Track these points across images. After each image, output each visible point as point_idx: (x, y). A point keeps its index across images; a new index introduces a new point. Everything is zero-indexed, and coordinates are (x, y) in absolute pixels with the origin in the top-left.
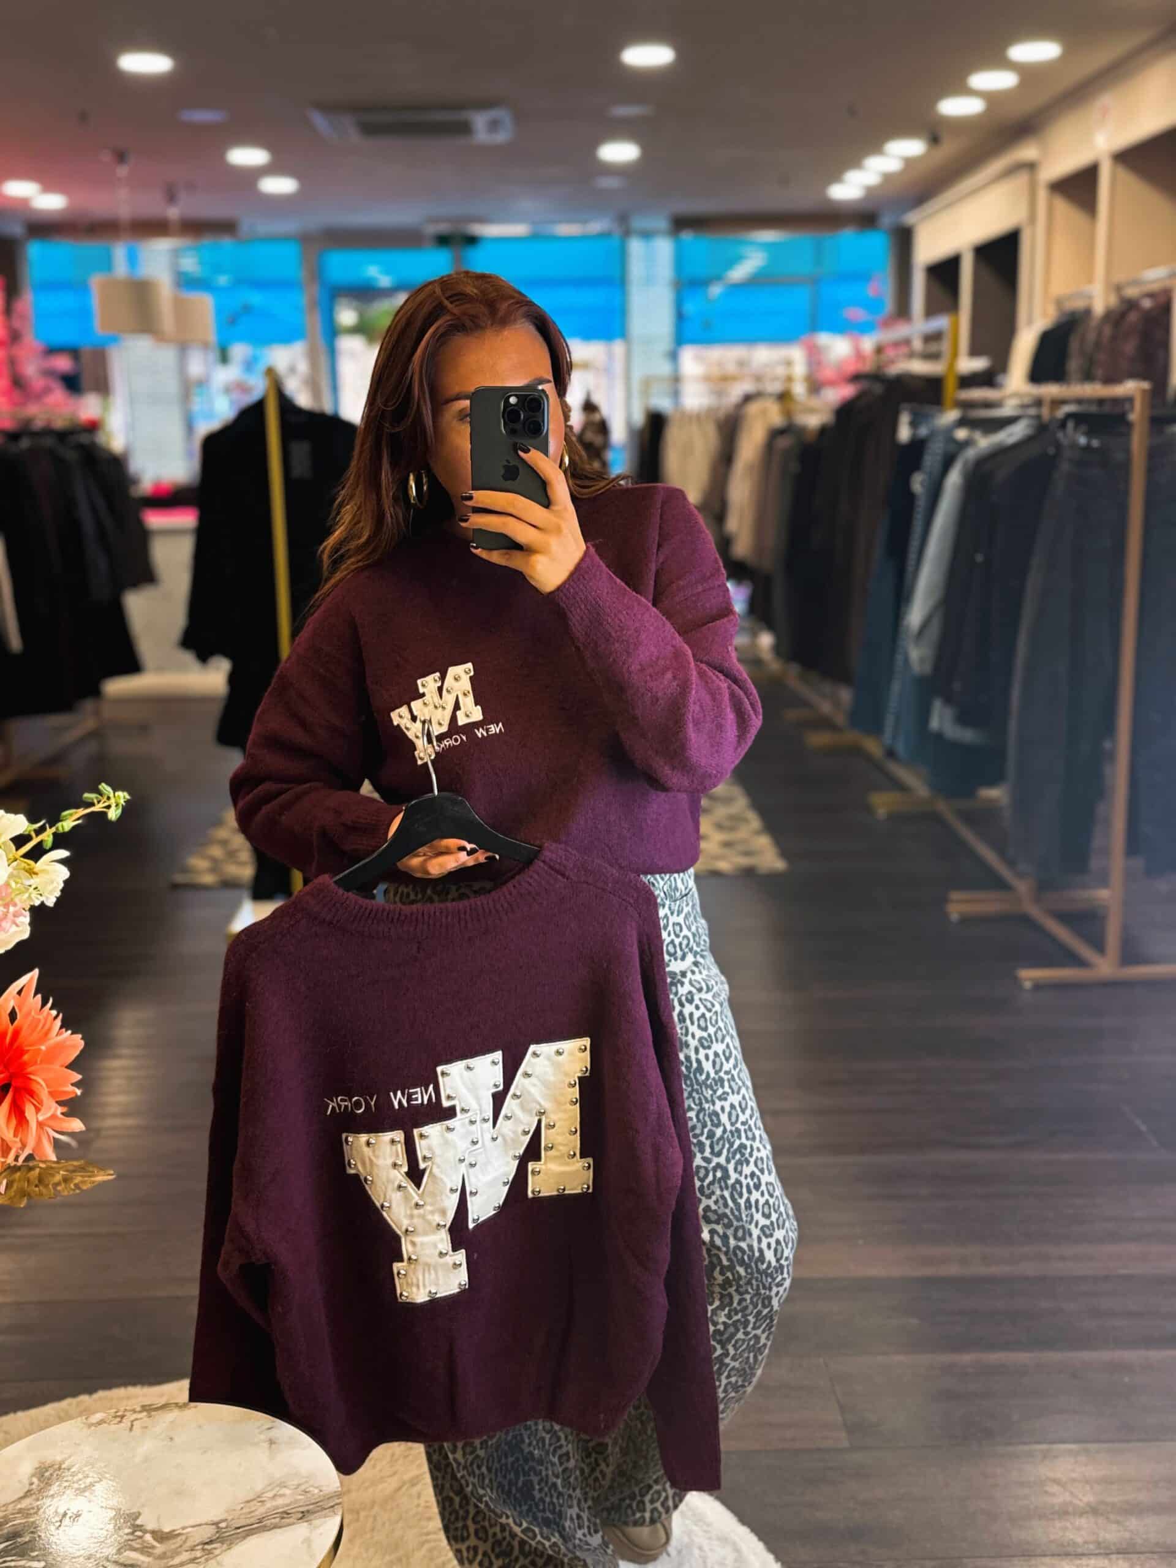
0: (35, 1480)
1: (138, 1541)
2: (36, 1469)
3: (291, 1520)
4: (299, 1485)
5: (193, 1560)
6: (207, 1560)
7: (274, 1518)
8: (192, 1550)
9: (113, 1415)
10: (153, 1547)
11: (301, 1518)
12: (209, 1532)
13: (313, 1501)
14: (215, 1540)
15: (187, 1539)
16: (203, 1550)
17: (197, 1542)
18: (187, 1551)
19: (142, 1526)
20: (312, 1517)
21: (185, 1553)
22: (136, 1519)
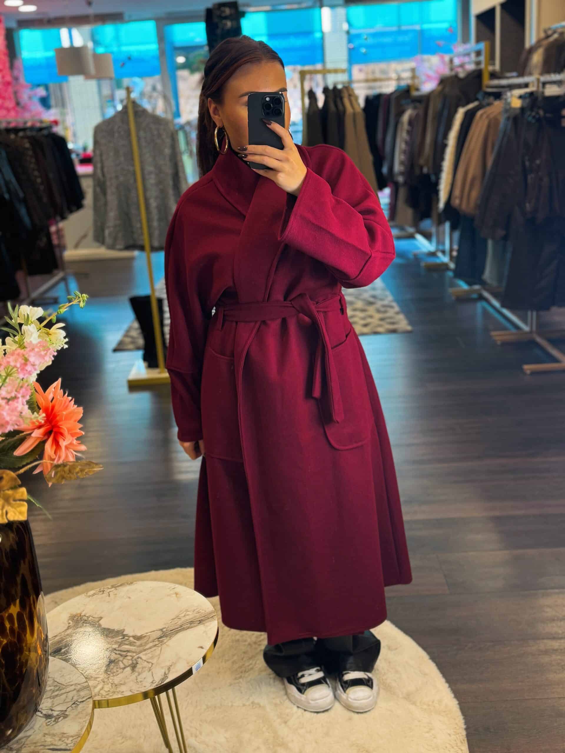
0: (70, 621)
1: (128, 641)
2: (70, 617)
3: (195, 625)
4: (194, 610)
5: (155, 646)
6: (161, 645)
7: (187, 624)
8: (153, 642)
9: (99, 591)
10: (135, 642)
11: (199, 624)
12: (159, 633)
13: (203, 616)
14: (163, 636)
15: (149, 637)
16: (158, 641)
17: (155, 638)
19: (127, 635)
20: (204, 622)
21: (150, 643)
22: (124, 631)
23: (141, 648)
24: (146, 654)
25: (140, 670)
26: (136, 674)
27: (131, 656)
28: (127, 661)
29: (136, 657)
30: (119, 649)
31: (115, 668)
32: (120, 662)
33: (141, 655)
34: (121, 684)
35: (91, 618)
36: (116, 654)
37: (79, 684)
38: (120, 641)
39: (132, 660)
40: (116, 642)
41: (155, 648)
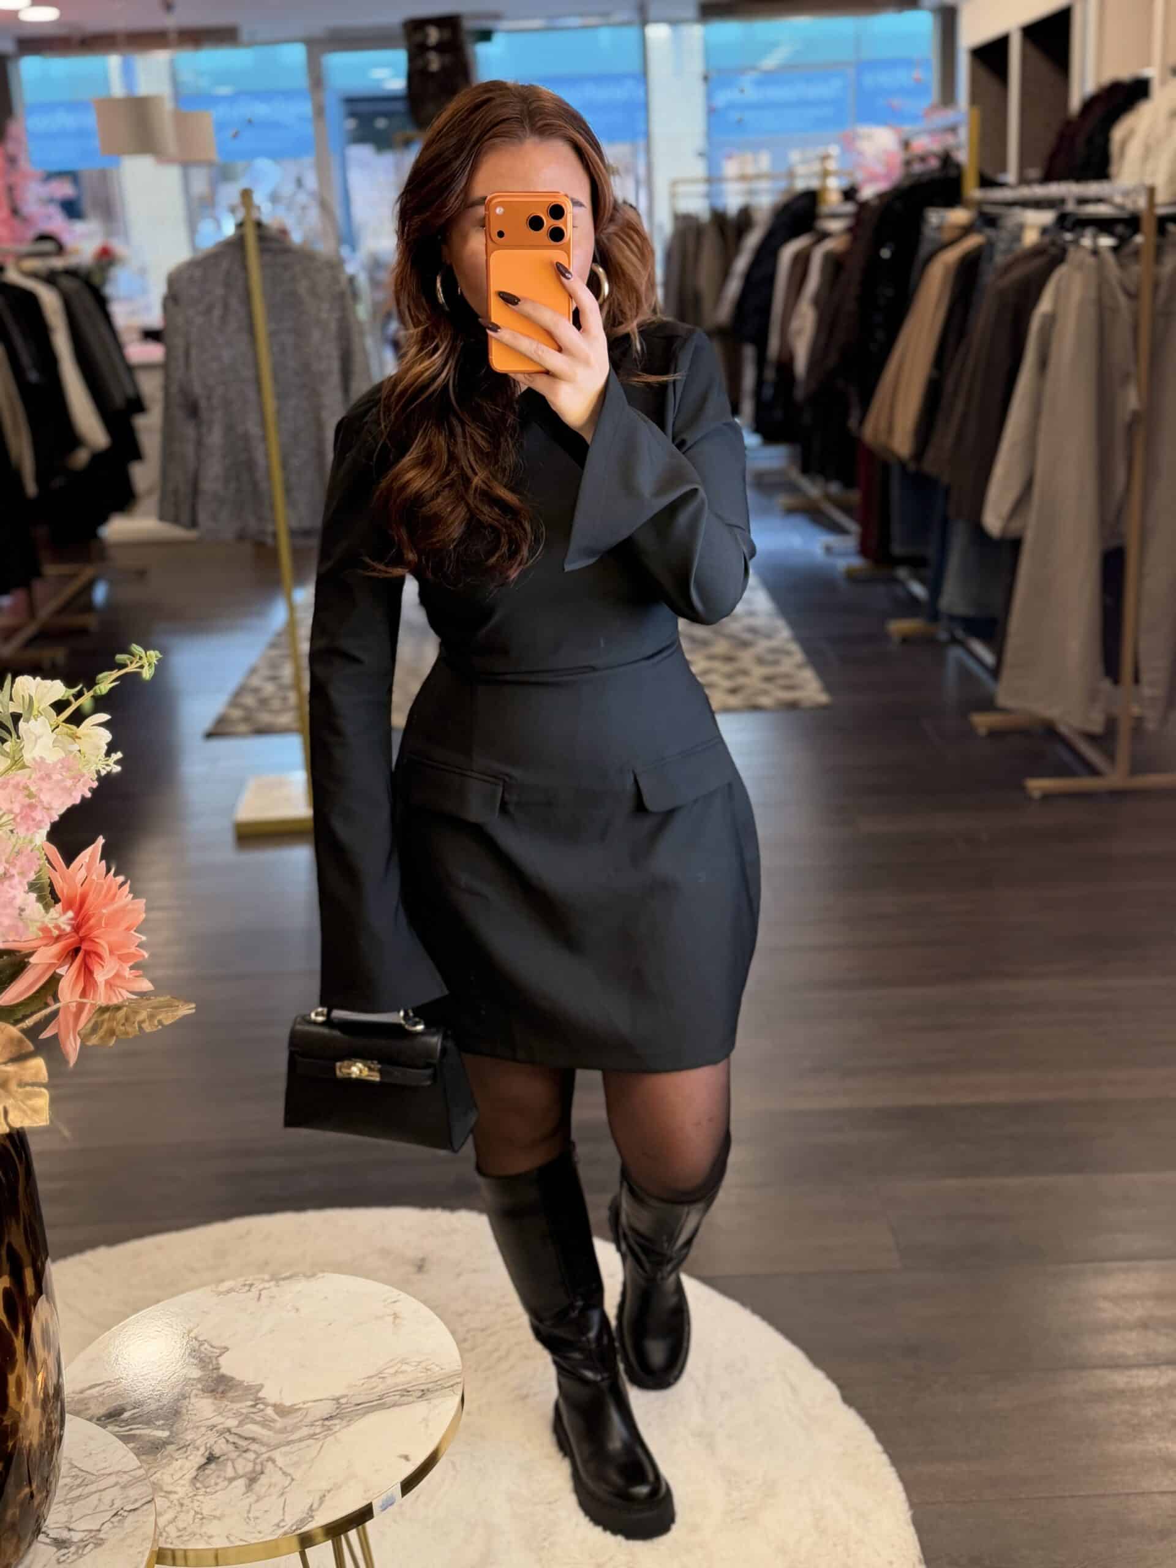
1: (260, 1414)
3: (410, 1399)
4: (419, 1364)
5: (312, 1436)
6: (326, 1437)
7: (394, 1395)
8: (312, 1425)
9: (239, 1284)
10: (274, 1421)
11: (418, 1398)
12: (327, 1408)
13: (434, 1380)
14: (335, 1416)
15: (307, 1414)
16: (323, 1425)
17: (318, 1417)
18: (306, 1426)
19: (264, 1398)
20: (432, 1396)
21: (305, 1429)
22: (259, 1391)
23: (282, 1437)
24: (285, 1454)
25: (263, 1490)
26: (252, 1498)
27: (255, 1452)
28: (244, 1465)
29: (265, 1456)
30: (238, 1431)
31: (214, 1476)
32: (230, 1464)
33: (277, 1455)
34: (215, 1517)
35: (206, 1346)
36: (227, 1441)
38: (245, 1411)
39: (254, 1462)
40: (236, 1414)
41: (311, 1441)
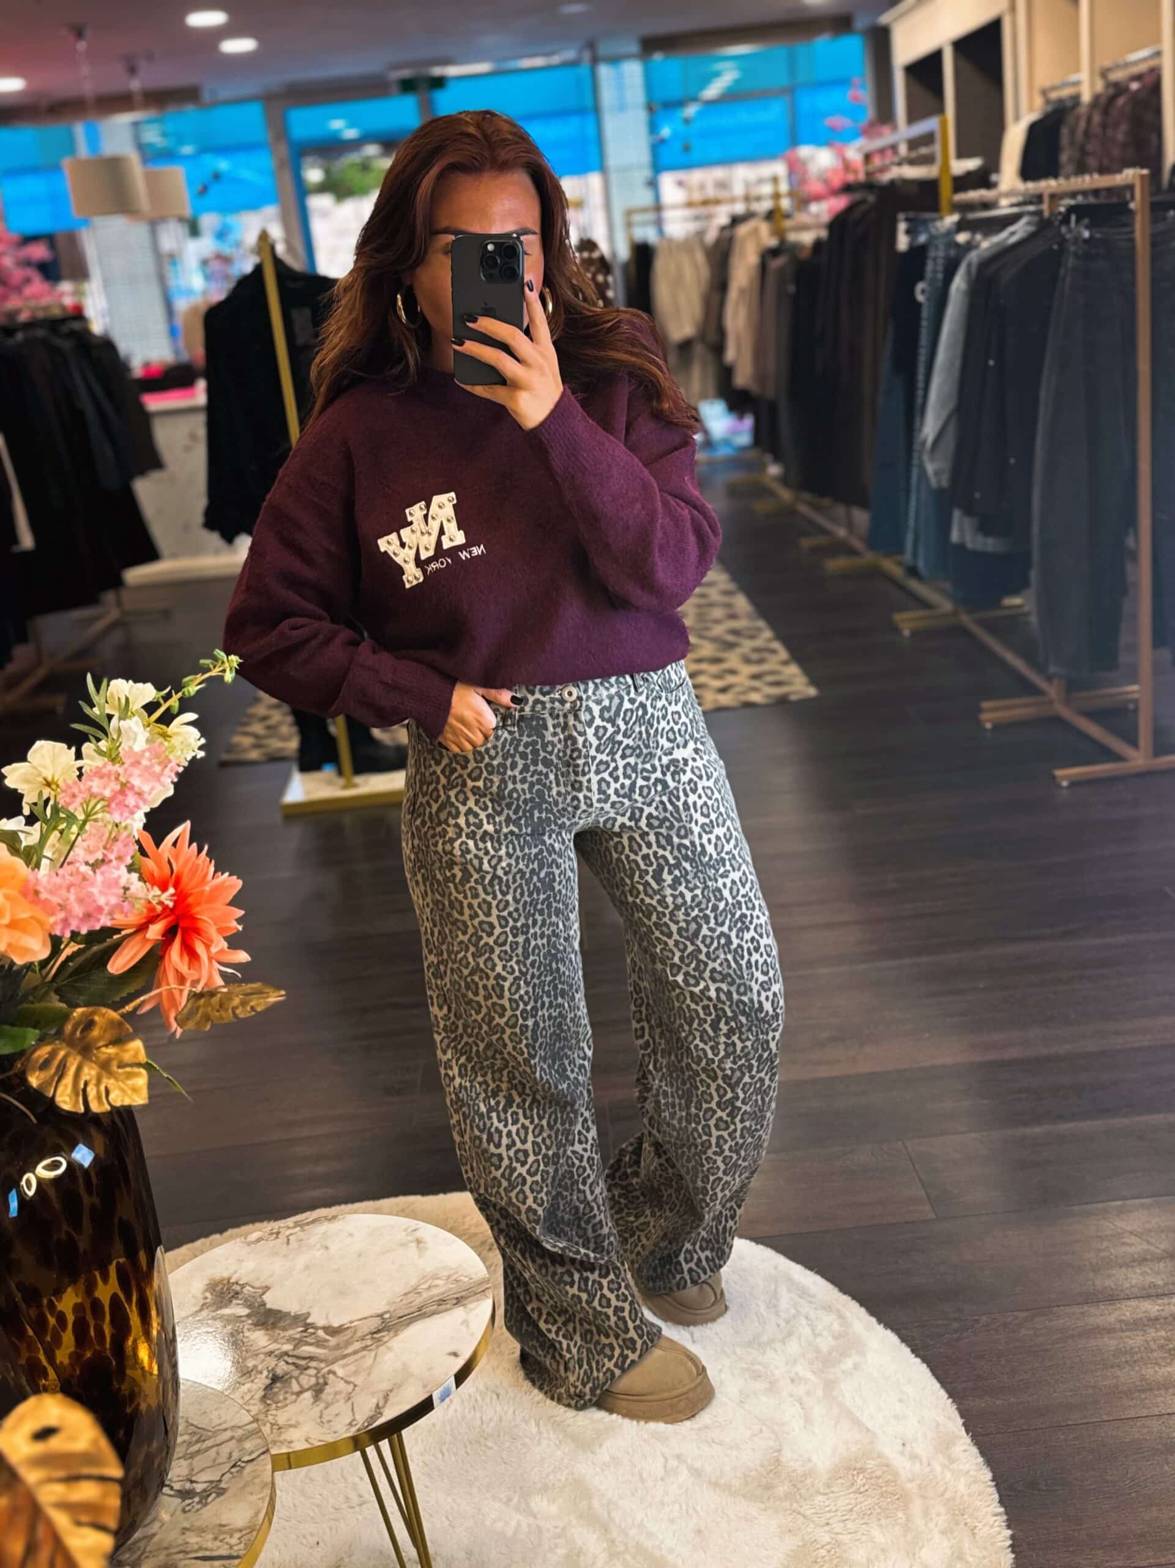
0: (208, 1295)
1: (313, 1336)
2: (207, 1285)
3: (449, 1306)
4: (449, 1277)
5: (365, 1348)
6: (378, 1347)
7: (432, 1306)
8: (362, 1340)
9: (269, 1234)
10: (327, 1341)
11: (455, 1304)
12: (376, 1323)
13: (465, 1288)
14: (382, 1329)
15: (356, 1331)
16: (373, 1338)
17: (366, 1331)
18: (358, 1341)
19: (313, 1324)
20: (466, 1302)
21: (356, 1343)
22: (307, 1318)
23: (338, 1353)
24: (344, 1366)
25: (330, 1398)
26: (322, 1405)
27: (315, 1368)
28: (308, 1380)
29: (325, 1371)
30: (296, 1353)
31: (282, 1392)
32: (294, 1381)
33: (336, 1367)
34: (291, 1426)
35: (248, 1288)
36: (287, 1363)
37: (239, 1427)
38: (298, 1336)
39: (316, 1376)
40: (290, 1340)
41: (364, 1353)
